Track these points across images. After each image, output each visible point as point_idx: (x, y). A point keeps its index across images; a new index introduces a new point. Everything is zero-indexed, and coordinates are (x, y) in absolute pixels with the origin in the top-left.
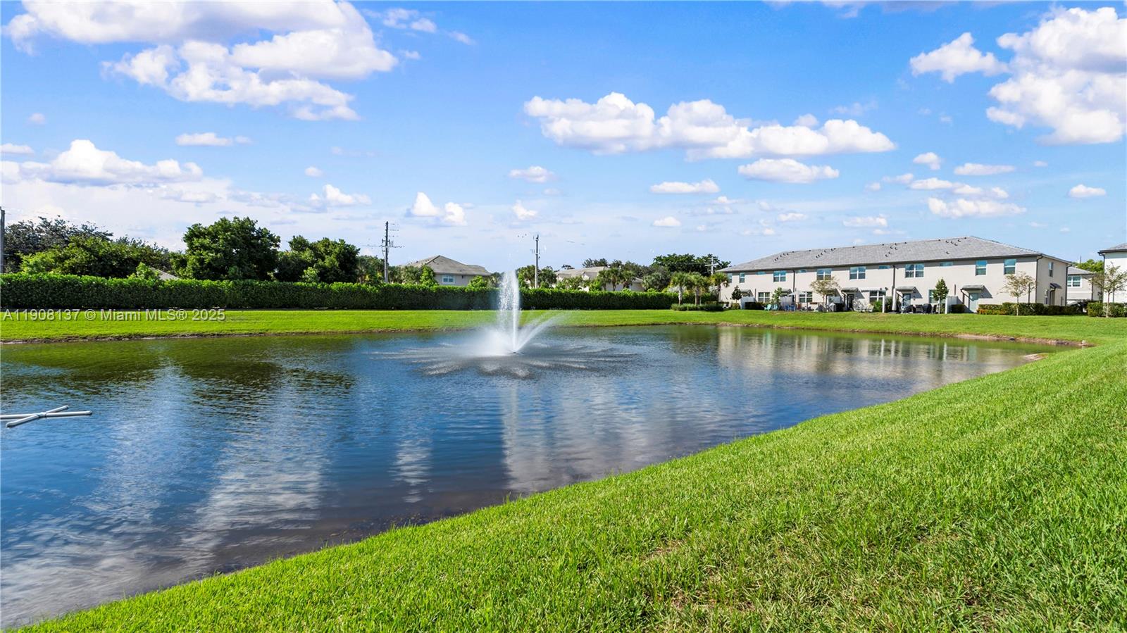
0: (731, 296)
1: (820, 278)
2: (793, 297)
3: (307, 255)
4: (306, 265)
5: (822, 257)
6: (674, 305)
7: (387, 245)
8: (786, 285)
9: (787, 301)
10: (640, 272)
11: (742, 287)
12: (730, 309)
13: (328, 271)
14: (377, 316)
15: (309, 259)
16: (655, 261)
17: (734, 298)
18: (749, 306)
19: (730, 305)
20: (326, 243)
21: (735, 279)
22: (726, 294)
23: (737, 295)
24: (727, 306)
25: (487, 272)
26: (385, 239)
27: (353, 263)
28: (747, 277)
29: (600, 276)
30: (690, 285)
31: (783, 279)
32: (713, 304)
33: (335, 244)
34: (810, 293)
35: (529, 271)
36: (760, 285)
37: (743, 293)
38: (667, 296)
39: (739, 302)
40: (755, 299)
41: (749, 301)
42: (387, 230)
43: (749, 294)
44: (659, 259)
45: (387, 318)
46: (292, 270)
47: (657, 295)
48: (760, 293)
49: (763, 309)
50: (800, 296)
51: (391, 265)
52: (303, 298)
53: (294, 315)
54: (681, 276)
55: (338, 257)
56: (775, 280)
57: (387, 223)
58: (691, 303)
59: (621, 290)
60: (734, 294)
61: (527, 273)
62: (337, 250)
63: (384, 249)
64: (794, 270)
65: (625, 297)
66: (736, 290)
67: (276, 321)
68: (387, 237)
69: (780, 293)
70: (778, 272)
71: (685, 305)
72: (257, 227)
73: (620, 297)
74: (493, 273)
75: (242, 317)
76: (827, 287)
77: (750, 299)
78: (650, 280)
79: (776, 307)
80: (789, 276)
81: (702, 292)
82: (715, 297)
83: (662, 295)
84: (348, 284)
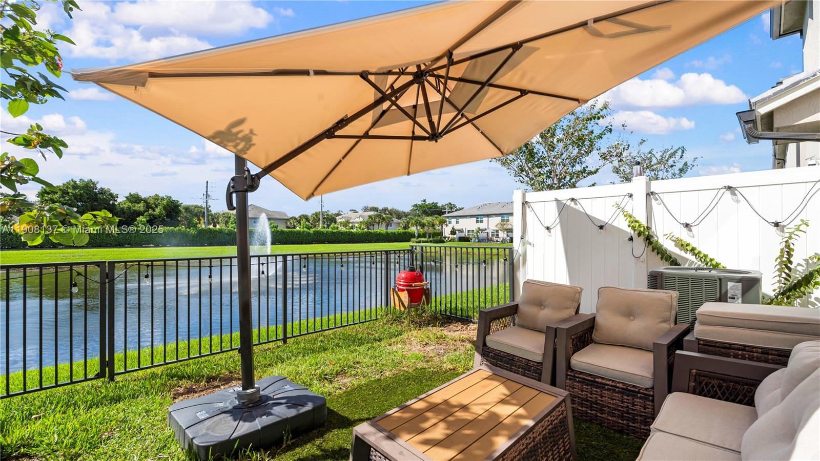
0: (450, 233)
1: (503, 221)
2: (488, 233)
3: (140, 207)
4: (140, 214)
5: (505, 207)
6: (413, 239)
7: (207, 198)
8: (482, 226)
9: (484, 236)
10: (399, 215)
11: (457, 227)
12: (450, 241)
13: (156, 218)
14: (191, 251)
15: (142, 209)
16: (413, 207)
17: (451, 234)
18: (462, 239)
19: (450, 239)
20: (157, 197)
21: (453, 221)
22: (447, 231)
23: (453, 232)
24: (448, 239)
25: (288, 216)
26: (205, 194)
27: (176, 213)
28: (461, 220)
29: (369, 218)
30: (423, 226)
31: (482, 222)
32: (438, 237)
33: (163, 199)
34: (497, 231)
35: (316, 216)
36: (468, 225)
37: (458, 230)
38: (409, 233)
39: (455, 236)
40: (465, 235)
41: (461, 236)
42: (207, 187)
43: (461, 231)
44: (416, 206)
45: (198, 252)
46: (127, 217)
47: (403, 232)
48: (468, 231)
49: (469, 241)
50: (492, 232)
51: (213, 212)
52: (134, 239)
53: (124, 252)
54: (417, 220)
55: (165, 208)
56: (477, 222)
57: (207, 182)
58: (424, 238)
59: (381, 229)
60: (451, 231)
61: (315, 217)
62: (165, 202)
63: (205, 201)
64: (488, 216)
65: (380, 234)
66: (453, 229)
67: (109, 256)
68: (207, 192)
69: (479, 230)
70: (478, 217)
71: (420, 239)
72: (99, 186)
73: (376, 235)
74: (291, 216)
75: (81, 254)
76: (505, 227)
77: (462, 235)
78: (406, 221)
79: (477, 240)
80: (485, 219)
81: (431, 230)
82: (441, 234)
83: (406, 232)
84: (171, 228)
